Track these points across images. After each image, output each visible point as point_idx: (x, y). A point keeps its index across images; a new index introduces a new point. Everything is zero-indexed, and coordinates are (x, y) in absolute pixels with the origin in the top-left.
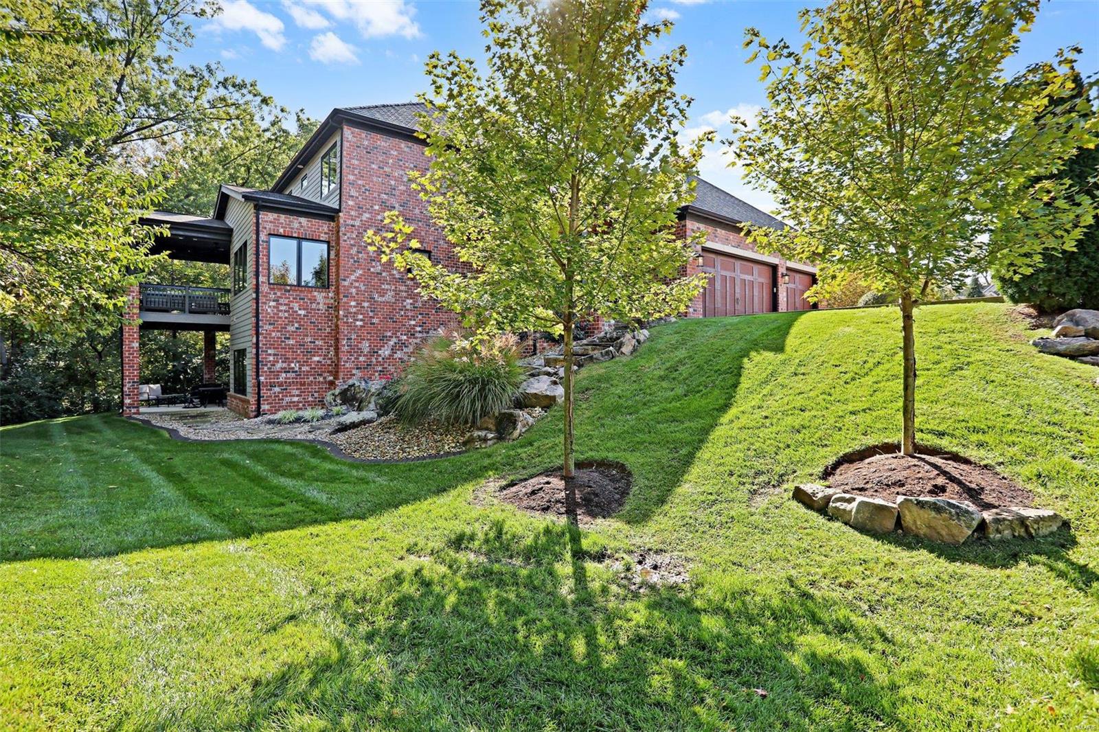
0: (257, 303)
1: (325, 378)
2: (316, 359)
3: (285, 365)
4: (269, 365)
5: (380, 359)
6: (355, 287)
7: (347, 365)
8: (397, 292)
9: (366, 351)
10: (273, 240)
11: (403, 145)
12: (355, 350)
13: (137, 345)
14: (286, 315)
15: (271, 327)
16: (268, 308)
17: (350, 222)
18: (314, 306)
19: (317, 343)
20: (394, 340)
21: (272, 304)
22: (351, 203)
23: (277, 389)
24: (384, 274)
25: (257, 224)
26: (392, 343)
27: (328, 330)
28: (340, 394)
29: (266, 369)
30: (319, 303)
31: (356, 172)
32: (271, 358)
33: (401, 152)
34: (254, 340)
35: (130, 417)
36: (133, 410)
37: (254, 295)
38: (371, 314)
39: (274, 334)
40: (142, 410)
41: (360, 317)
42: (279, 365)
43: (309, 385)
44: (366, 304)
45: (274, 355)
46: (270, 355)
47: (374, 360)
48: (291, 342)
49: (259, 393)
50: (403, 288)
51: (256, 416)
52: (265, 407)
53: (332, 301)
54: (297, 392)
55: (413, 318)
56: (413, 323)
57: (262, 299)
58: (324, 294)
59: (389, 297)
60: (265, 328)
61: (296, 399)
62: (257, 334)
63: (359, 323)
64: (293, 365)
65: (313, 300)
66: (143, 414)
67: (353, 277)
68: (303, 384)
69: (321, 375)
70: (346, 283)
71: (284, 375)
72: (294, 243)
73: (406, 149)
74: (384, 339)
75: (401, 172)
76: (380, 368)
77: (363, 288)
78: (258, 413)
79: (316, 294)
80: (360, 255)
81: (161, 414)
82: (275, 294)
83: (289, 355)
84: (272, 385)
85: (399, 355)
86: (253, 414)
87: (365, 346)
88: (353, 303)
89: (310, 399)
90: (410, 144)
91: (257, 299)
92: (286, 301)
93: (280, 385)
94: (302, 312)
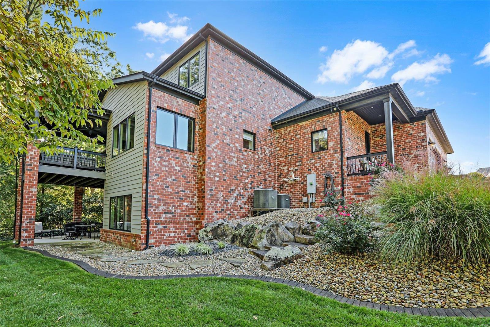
0: (148, 158)
1: (191, 219)
2: (186, 204)
3: (165, 208)
4: (154, 208)
5: (229, 206)
6: (215, 152)
7: (210, 209)
8: (238, 159)
9: (221, 199)
10: (159, 111)
11: (241, 61)
12: (214, 198)
13: (36, 190)
14: (167, 169)
15: (156, 178)
16: (155, 162)
17: (212, 105)
18: (185, 164)
19: (186, 192)
20: (237, 192)
21: (158, 159)
22: (213, 92)
23: (160, 227)
24: (231, 145)
25: (150, 97)
26: (235, 194)
27: (193, 183)
28: (211, 231)
29: (152, 210)
30: (188, 163)
31: (216, 72)
32: (156, 202)
33: (240, 65)
34: (144, 187)
35: (26, 248)
36: (29, 242)
37: (146, 152)
38: (224, 173)
39: (158, 183)
40: (36, 241)
41: (218, 174)
42: (161, 208)
43: (182, 224)
44: (221, 165)
45: (158, 199)
46: (155, 199)
47: (225, 206)
48: (170, 190)
49: (148, 230)
50: (241, 157)
51: (145, 249)
52: (151, 241)
53: (196, 162)
54: (174, 229)
55: (246, 178)
56: (247, 181)
57: (151, 156)
58: (191, 156)
59: (234, 162)
60: (152, 178)
61: (172, 234)
62: (147, 182)
63: (217, 179)
64: (170, 208)
65: (185, 160)
66: (37, 244)
67: (214, 145)
68: (178, 223)
69: (188, 216)
70: (209, 149)
71: (164, 215)
72: (173, 116)
73: (243, 64)
74: (231, 191)
75: (240, 79)
76: (228, 212)
77: (219, 154)
78: (147, 246)
79: (186, 155)
80: (218, 130)
81: (53, 245)
82: (160, 152)
83: (168, 200)
84: (157, 224)
85: (239, 203)
86: (143, 247)
87: (220, 195)
88: (214, 164)
89: (182, 235)
90: (245, 62)
91: (148, 155)
92: (167, 159)
93: (163, 223)
94: (177, 168)
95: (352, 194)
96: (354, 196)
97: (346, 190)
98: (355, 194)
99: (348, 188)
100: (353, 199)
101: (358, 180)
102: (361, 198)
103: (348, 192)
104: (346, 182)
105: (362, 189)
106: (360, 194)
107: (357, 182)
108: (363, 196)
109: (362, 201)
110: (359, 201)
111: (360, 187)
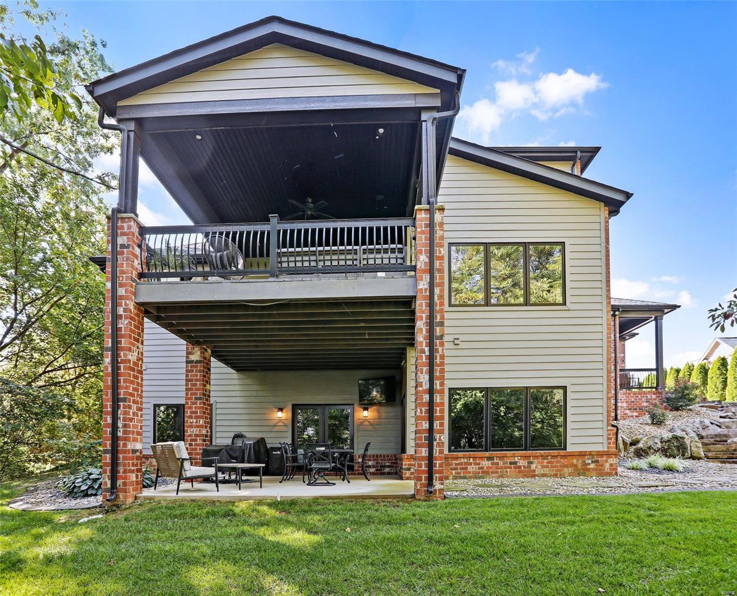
95: (626, 409)
96: (627, 412)
97: (619, 404)
98: (629, 409)
99: (621, 402)
100: (626, 414)
101: (632, 395)
102: (635, 414)
103: (621, 407)
104: (620, 396)
105: (635, 404)
106: (634, 409)
107: (631, 397)
108: (636, 412)
109: (637, 416)
110: (632, 416)
111: (634, 402)
